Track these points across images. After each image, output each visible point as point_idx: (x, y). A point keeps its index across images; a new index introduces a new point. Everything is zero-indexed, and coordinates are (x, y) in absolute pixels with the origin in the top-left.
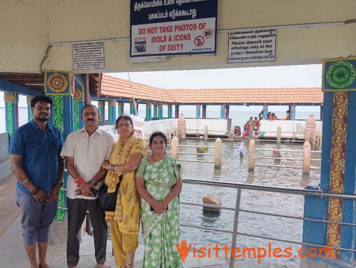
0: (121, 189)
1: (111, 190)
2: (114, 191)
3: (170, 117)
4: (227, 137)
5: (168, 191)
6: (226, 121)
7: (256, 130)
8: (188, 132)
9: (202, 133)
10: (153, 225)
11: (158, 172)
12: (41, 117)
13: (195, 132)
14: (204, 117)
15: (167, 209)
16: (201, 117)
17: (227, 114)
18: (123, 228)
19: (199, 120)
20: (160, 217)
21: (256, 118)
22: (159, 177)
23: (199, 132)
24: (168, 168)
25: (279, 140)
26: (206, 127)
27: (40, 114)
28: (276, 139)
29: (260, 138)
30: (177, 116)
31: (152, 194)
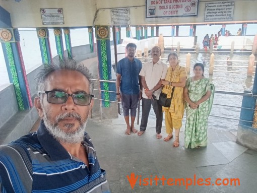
0: (173, 96)
1: (168, 97)
2: (170, 97)
3: (152, 36)
4: (193, 50)
5: (200, 98)
6: (194, 38)
7: (215, 44)
8: (166, 47)
9: (176, 47)
10: (190, 114)
11: (195, 86)
12: (130, 55)
13: (170, 47)
14: (177, 35)
15: (198, 107)
16: (175, 35)
17: (194, 32)
18: (175, 116)
19: (174, 37)
20: (194, 111)
21: (216, 35)
22: (195, 90)
23: (173, 47)
24: (202, 85)
25: (232, 51)
26: (179, 43)
27: (130, 53)
28: (229, 50)
29: (218, 50)
30: (157, 35)
31: (191, 98)
